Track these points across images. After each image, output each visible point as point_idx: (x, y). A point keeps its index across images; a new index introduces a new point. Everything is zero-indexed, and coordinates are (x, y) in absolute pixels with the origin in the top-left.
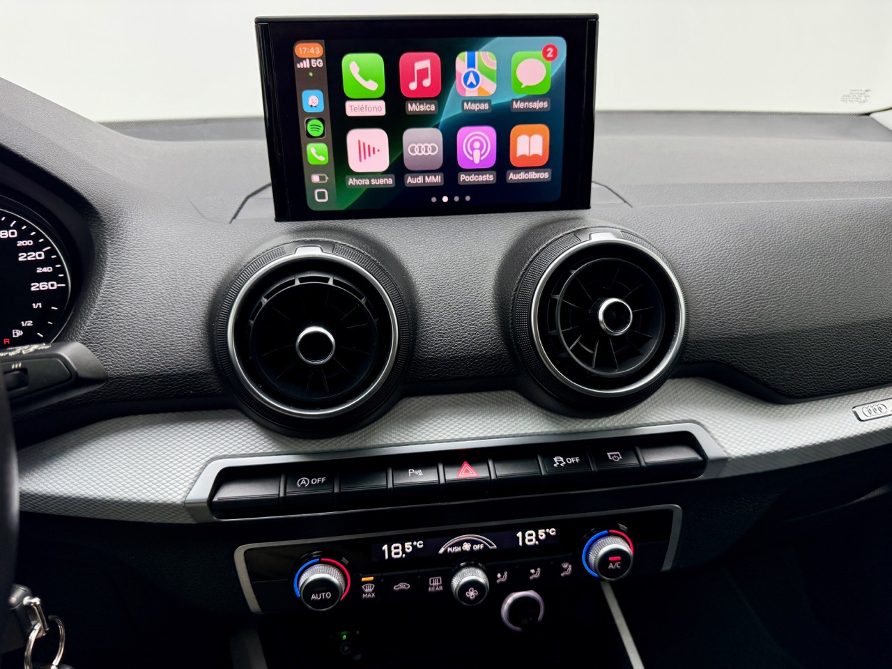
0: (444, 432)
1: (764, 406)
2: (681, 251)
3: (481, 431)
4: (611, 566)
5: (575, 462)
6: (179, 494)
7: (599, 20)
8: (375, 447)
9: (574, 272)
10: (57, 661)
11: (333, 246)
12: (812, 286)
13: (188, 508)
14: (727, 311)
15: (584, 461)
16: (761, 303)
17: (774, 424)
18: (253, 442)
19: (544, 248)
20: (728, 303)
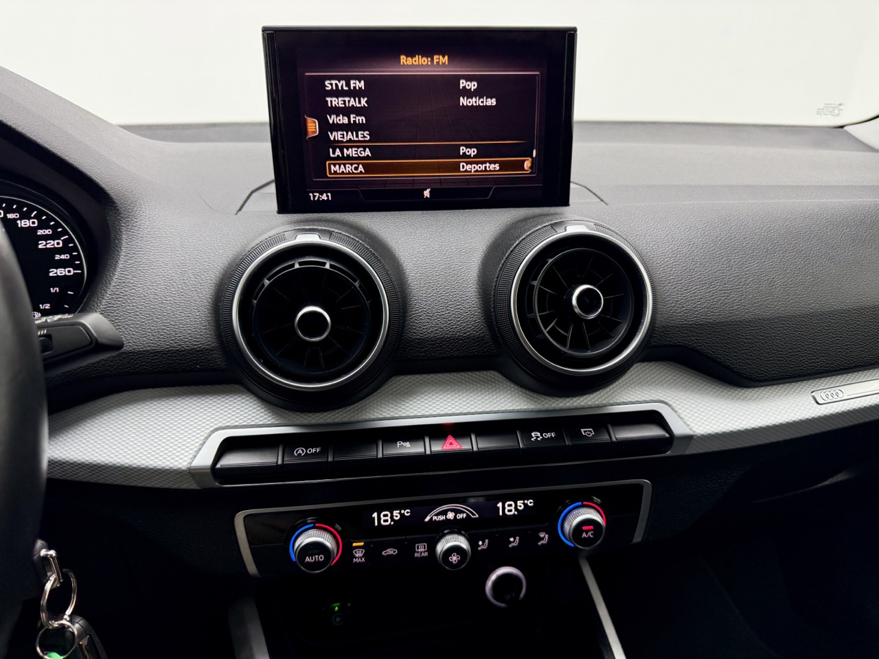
0: (430, 407)
1: (728, 389)
2: (651, 245)
3: (465, 407)
4: (584, 535)
5: (551, 437)
6: (185, 461)
7: (578, 32)
8: (366, 421)
9: (550, 261)
10: (69, 611)
11: (330, 233)
12: (773, 278)
13: (193, 473)
14: (692, 300)
15: (559, 436)
16: (725, 293)
17: (737, 405)
18: (254, 415)
19: (524, 239)
20: (694, 293)
